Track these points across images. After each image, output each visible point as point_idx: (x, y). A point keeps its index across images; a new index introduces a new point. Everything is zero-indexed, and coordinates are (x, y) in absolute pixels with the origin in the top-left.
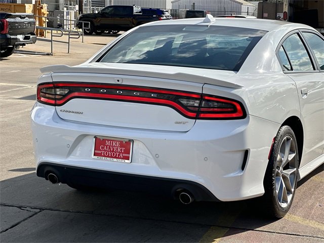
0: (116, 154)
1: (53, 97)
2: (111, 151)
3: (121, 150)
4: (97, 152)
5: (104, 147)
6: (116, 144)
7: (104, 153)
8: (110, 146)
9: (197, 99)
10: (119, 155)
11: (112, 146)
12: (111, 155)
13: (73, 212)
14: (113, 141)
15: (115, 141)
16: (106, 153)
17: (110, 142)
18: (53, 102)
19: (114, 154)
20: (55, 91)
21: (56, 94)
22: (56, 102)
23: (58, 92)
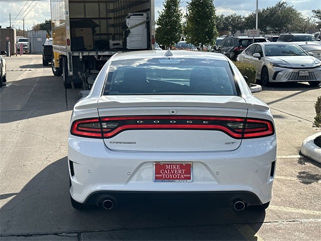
0: (177, 176)
1: (100, 130)
2: (171, 174)
3: (182, 172)
4: (157, 176)
5: (165, 171)
6: (176, 167)
7: (165, 176)
8: (170, 170)
9: (241, 122)
10: (180, 176)
11: (173, 169)
12: (172, 177)
13: (107, 231)
14: (173, 164)
15: (175, 164)
16: (167, 176)
17: (171, 166)
18: (100, 135)
19: (175, 176)
20: (101, 125)
21: (102, 128)
22: (103, 135)
23: (105, 126)
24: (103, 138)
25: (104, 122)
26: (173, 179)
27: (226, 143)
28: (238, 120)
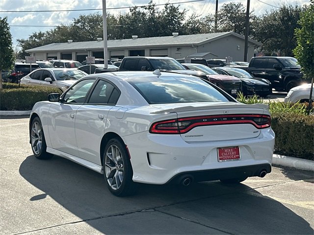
2: (228, 155)
3: (234, 153)
4: (220, 157)
5: (224, 153)
7: (225, 157)
8: (227, 153)
10: (233, 157)
11: (229, 152)
14: (228, 149)
15: (230, 149)
18: (177, 132)
19: (230, 157)
20: (178, 124)
21: (178, 126)
22: (179, 131)
23: (180, 124)
24: (180, 133)
25: (180, 122)
26: (229, 159)
27: (254, 132)
28: (258, 116)
